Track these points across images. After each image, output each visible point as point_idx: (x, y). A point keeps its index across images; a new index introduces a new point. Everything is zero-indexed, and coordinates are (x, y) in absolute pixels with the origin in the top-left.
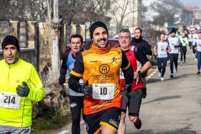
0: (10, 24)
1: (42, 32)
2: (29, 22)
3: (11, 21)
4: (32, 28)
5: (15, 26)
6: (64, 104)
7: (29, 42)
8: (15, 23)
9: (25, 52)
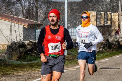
0: (101, 14)
1: (113, 17)
2: (108, 13)
3: (101, 12)
4: (110, 15)
7: (108, 21)
8: (103, 13)
9: (106, 26)
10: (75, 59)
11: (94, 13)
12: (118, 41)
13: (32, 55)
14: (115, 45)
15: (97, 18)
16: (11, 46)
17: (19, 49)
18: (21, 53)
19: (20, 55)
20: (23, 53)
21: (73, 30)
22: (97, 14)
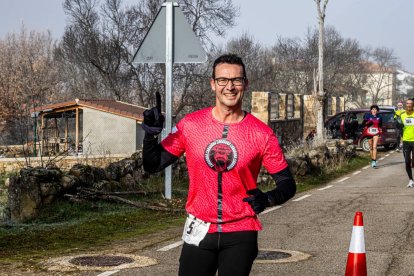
0: (279, 97)
1: (306, 103)
2: (296, 95)
3: (280, 94)
4: (298, 99)
5: (284, 98)
6: (328, 164)
7: (295, 112)
8: (283, 96)
9: (291, 121)
11: (265, 95)
12: (307, 156)
13: (72, 203)
14: (299, 167)
15: (269, 104)
16: (19, 179)
17: (39, 187)
18: (43, 197)
19: (42, 201)
20: (51, 197)
22: (269, 98)
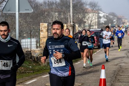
10: (27, 71)
15: (48, 29)
21: (26, 40)
22: (48, 26)
